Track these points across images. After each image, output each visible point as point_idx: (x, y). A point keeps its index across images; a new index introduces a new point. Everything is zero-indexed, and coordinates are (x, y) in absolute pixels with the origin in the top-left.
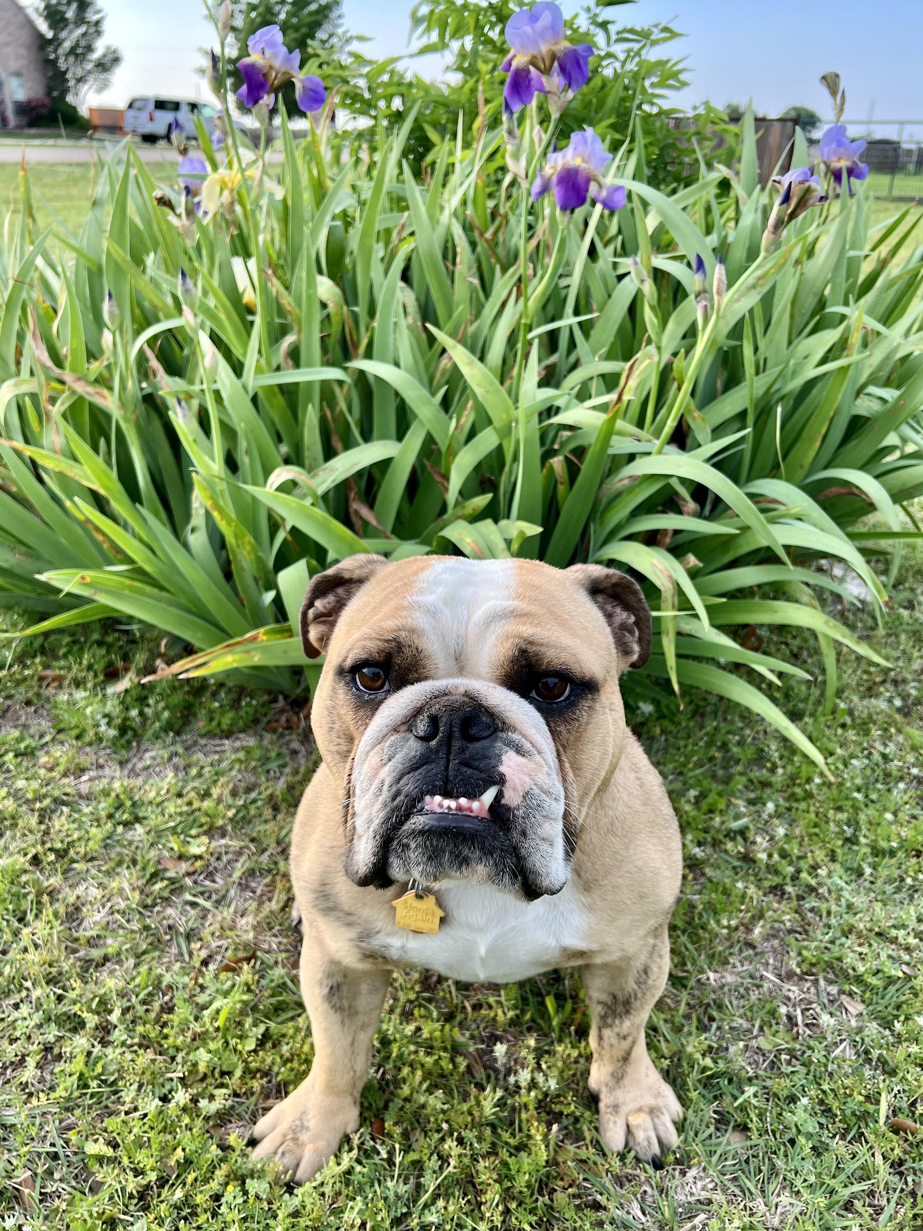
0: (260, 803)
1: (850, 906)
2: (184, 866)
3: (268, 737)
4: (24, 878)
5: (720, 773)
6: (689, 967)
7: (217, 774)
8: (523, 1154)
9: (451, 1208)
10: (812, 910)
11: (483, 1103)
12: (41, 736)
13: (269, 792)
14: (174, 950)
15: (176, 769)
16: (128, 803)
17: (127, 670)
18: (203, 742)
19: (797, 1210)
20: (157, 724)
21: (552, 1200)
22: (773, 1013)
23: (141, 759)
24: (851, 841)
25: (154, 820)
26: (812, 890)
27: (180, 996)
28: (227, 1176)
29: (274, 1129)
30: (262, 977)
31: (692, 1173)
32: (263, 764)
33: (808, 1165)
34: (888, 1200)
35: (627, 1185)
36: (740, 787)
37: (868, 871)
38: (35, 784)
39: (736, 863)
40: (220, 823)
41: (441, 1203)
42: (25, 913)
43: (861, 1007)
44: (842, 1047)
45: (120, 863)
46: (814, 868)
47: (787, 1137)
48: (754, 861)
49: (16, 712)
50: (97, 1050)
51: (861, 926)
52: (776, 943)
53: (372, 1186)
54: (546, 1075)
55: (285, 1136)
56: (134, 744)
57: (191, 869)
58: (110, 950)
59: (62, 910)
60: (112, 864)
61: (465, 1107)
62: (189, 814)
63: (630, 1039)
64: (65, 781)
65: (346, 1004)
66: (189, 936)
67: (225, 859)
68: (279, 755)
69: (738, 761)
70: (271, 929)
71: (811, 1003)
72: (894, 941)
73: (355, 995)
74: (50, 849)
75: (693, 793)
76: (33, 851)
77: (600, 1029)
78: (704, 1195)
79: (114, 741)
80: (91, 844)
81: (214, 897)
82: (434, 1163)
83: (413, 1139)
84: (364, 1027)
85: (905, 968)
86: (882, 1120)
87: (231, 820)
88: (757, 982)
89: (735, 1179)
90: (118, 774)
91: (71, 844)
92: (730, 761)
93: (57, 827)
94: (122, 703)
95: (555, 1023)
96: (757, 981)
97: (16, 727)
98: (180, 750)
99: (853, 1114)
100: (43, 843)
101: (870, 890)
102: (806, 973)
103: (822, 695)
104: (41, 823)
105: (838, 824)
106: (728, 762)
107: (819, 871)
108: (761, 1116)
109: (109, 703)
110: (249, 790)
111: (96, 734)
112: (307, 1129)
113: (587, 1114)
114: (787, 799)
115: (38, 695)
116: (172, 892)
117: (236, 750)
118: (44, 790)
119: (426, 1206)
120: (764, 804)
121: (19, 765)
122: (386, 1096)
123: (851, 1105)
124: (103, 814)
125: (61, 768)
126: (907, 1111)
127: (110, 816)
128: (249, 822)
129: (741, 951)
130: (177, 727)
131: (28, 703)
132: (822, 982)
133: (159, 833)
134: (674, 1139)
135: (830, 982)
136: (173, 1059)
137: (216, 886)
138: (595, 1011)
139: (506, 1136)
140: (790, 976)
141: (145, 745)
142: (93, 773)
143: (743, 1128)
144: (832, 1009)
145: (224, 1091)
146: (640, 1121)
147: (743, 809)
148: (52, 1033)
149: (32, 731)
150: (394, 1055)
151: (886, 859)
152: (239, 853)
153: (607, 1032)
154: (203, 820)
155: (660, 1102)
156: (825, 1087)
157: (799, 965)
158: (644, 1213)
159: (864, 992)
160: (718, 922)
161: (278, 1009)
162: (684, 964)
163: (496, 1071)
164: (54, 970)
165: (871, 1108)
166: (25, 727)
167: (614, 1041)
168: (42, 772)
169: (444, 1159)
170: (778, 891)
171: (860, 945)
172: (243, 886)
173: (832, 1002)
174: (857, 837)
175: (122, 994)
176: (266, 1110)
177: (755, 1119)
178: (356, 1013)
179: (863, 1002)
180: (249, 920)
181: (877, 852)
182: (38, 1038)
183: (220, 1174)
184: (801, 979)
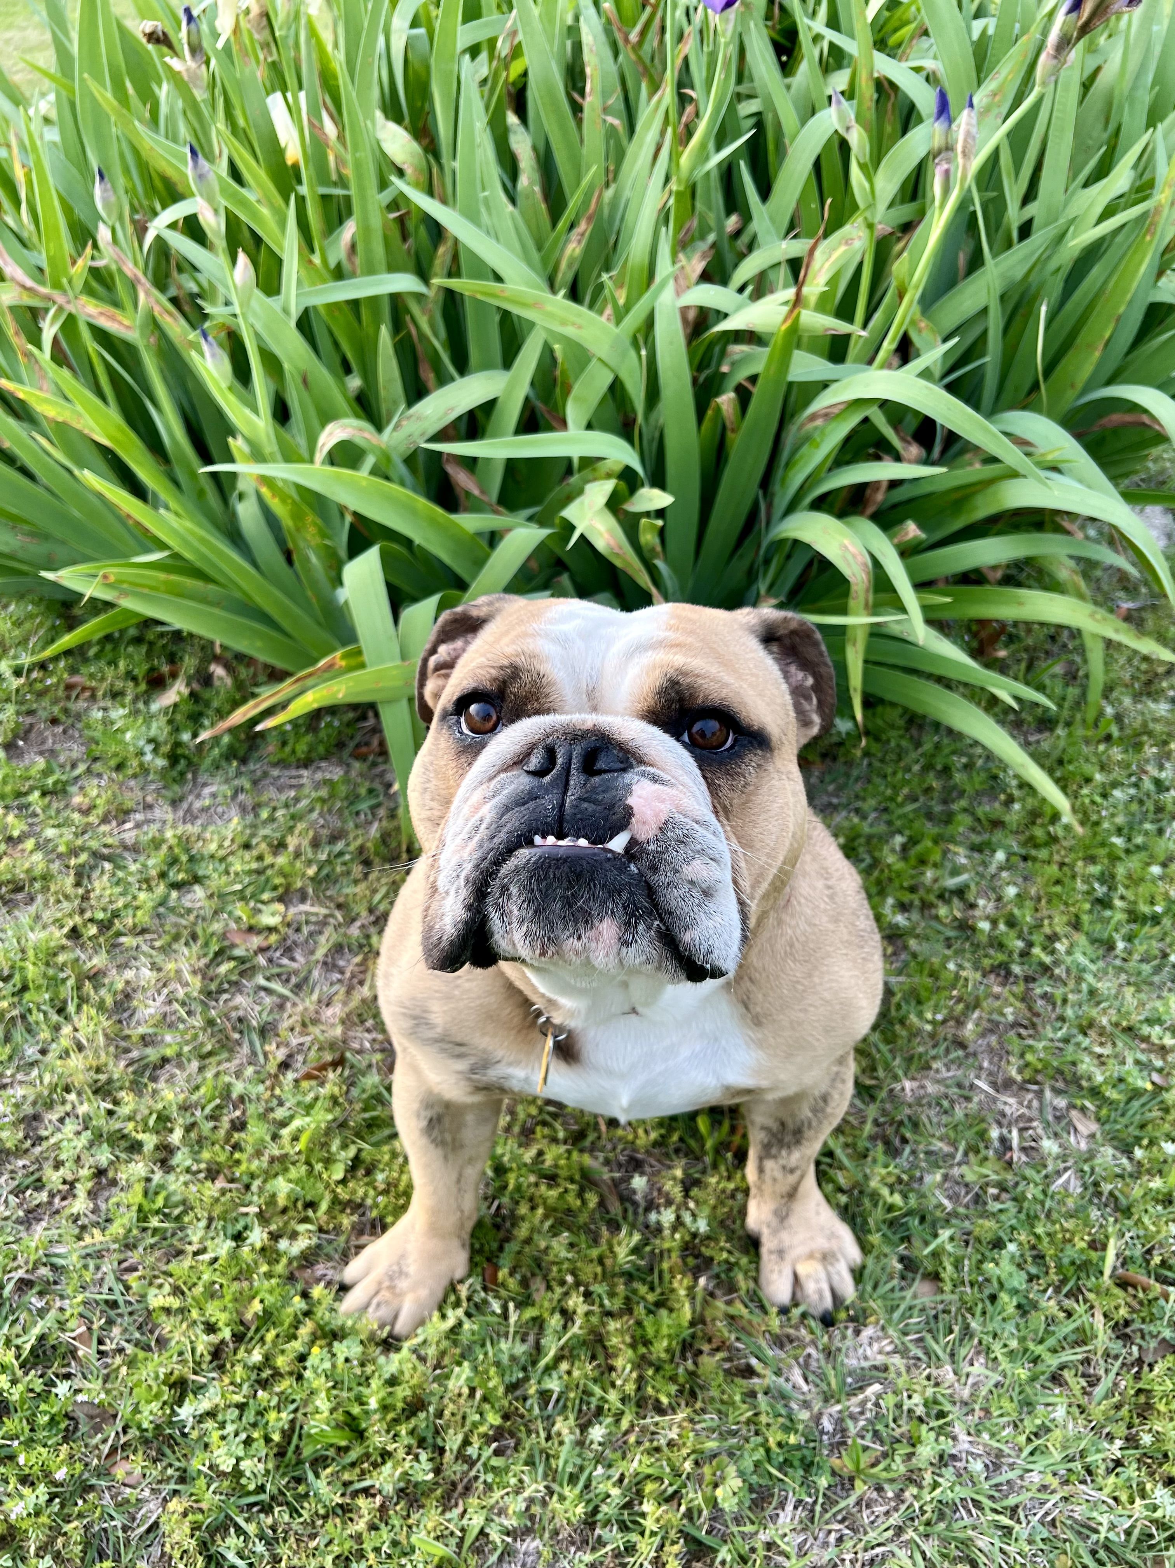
0: (347, 857)
1: (1092, 992)
2: (256, 941)
3: (357, 765)
4: (61, 958)
5: (938, 808)
6: (881, 1073)
7: (293, 817)
8: (664, 1312)
9: (576, 1373)
10: (1045, 996)
11: (617, 1249)
12: (74, 766)
13: (359, 842)
14: (245, 1049)
15: (243, 809)
16: (184, 858)
17: (174, 675)
18: (275, 772)
19: (992, 1382)
20: (216, 751)
21: (695, 1363)
22: (982, 1135)
23: (198, 796)
24: (1104, 903)
25: (217, 881)
26: (1046, 969)
27: (252, 1109)
28: (313, 1334)
29: (366, 1274)
30: (353, 1084)
31: (868, 1332)
32: (352, 803)
33: (1010, 1327)
34: (1107, 1371)
35: (788, 1347)
36: (961, 829)
37: (1121, 945)
38: (68, 834)
39: (951, 933)
40: (299, 884)
41: (564, 1366)
42: (65, 1002)
43: (1094, 1127)
44: (1065, 1176)
45: (176, 938)
46: (1053, 938)
47: (987, 1292)
48: (973, 929)
49: (41, 733)
50: (157, 1177)
51: (1104, 1021)
52: (993, 1039)
53: (483, 1345)
54: (694, 1215)
55: (380, 1283)
56: (189, 776)
57: (265, 944)
58: (169, 1052)
59: (109, 1001)
60: (167, 938)
61: (595, 1253)
62: (259, 872)
63: (798, 1173)
64: (104, 828)
65: (448, 1137)
66: (266, 1031)
67: (305, 930)
68: (371, 791)
69: (962, 794)
70: (362, 1022)
71: (1031, 1120)
72: (1146, 1039)
73: (459, 1127)
74: (91, 920)
75: (899, 840)
76: (71, 924)
77: (761, 1159)
78: (880, 1360)
79: (163, 772)
80: (139, 913)
81: (294, 980)
82: (555, 1321)
83: (533, 1287)
84: (471, 1161)
85: (1156, 1077)
86: (1107, 1272)
87: (312, 879)
88: (966, 1093)
89: (921, 1340)
90: (170, 817)
91: (116, 914)
92: (950, 794)
93: (98, 892)
94: (170, 722)
95: (709, 1144)
96: (966, 1091)
97: (41, 753)
98: (247, 786)
99: (1073, 1263)
100: (82, 912)
101: (1121, 970)
102: (1029, 1082)
103: (1084, 694)
104: (78, 884)
105: (1086, 880)
106: (950, 792)
107: (1058, 945)
108: (957, 1265)
109: (154, 725)
110: (333, 839)
111: (141, 765)
112: (407, 1275)
113: (744, 1261)
114: (1024, 844)
115: (66, 711)
116: (242, 974)
117: (317, 786)
118: (79, 842)
119: (548, 1370)
120: (994, 851)
121: (48, 806)
122: (502, 1234)
123: (1070, 1253)
124: (153, 873)
125: (100, 811)
126: (1140, 1261)
127: (163, 875)
128: (335, 882)
129: (947, 1051)
130: (241, 753)
131: (54, 721)
132: (1048, 1094)
133: (221, 897)
134: (849, 1290)
135: (1057, 1092)
136: (248, 1187)
137: (295, 965)
138: (756, 1140)
139: (643, 1289)
140: (1008, 1084)
141: (203, 778)
142: (139, 817)
143: (935, 1277)
144: (1058, 1129)
145: (309, 1226)
146: (809, 1270)
147: (963, 861)
148: (104, 1156)
149: (62, 759)
150: (511, 1187)
151: (1147, 928)
152: (324, 923)
153: (769, 1164)
154: (278, 881)
155: (834, 1245)
156: (1039, 1230)
157: (1020, 1071)
158: (806, 1380)
159: (1099, 1107)
160: (920, 1015)
161: (372, 1125)
162: (874, 1069)
163: (635, 1204)
164: (103, 1077)
165: (1094, 1255)
166: (53, 753)
167: (778, 1174)
168: (76, 816)
169: (567, 1316)
170: (1003, 972)
171: (1102, 1044)
172: (329, 966)
173: (1058, 1119)
174: (1111, 899)
175: (185, 1108)
176: (360, 1248)
177: (949, 1268)
178: (462, 1146)
179: (1098, 1120)
180: (334, 1012)
181: (1134, 917)
182: (88, 1161)
183: (305, 1331)
184: (1022, 1088)
